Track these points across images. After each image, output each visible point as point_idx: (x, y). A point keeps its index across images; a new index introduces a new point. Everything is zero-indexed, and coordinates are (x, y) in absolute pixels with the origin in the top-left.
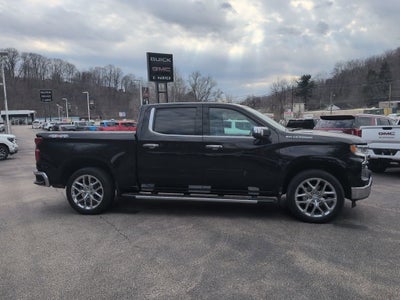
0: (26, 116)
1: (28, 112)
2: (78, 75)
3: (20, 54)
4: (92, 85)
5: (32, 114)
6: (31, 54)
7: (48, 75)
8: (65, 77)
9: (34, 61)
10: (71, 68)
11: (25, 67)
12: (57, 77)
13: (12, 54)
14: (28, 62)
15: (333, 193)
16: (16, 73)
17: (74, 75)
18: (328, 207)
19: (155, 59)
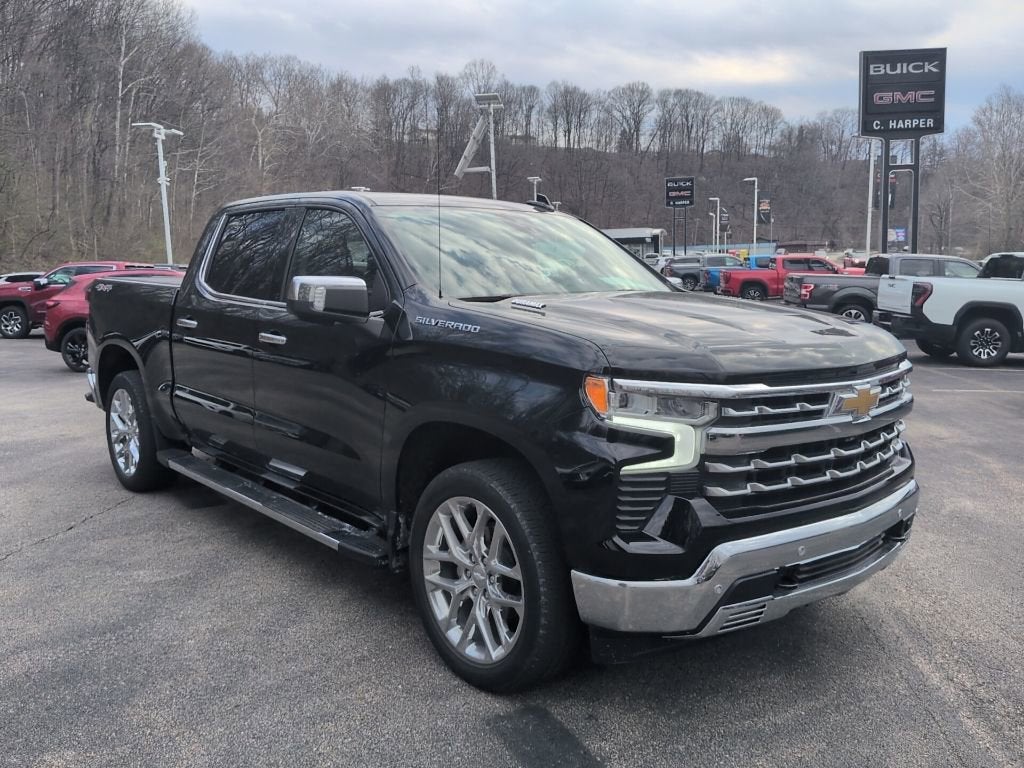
0: (641, 241)
1: (647, 233)
2: (788, 135)
3: (655, 95)
4: (822, 157)
5: (655, 238)
6: (678, 93)
7: (713, 143)
8: (756, 141)
9: (685, 107)
10: (770, 115)
11: (665, 126)
12: (734, 144)
13: (637, 96)
14: (670, 112)
15: (515, 573)
16: (644, 142)
17: (777, 136)
18: (503, 630)
19: (884, 69)
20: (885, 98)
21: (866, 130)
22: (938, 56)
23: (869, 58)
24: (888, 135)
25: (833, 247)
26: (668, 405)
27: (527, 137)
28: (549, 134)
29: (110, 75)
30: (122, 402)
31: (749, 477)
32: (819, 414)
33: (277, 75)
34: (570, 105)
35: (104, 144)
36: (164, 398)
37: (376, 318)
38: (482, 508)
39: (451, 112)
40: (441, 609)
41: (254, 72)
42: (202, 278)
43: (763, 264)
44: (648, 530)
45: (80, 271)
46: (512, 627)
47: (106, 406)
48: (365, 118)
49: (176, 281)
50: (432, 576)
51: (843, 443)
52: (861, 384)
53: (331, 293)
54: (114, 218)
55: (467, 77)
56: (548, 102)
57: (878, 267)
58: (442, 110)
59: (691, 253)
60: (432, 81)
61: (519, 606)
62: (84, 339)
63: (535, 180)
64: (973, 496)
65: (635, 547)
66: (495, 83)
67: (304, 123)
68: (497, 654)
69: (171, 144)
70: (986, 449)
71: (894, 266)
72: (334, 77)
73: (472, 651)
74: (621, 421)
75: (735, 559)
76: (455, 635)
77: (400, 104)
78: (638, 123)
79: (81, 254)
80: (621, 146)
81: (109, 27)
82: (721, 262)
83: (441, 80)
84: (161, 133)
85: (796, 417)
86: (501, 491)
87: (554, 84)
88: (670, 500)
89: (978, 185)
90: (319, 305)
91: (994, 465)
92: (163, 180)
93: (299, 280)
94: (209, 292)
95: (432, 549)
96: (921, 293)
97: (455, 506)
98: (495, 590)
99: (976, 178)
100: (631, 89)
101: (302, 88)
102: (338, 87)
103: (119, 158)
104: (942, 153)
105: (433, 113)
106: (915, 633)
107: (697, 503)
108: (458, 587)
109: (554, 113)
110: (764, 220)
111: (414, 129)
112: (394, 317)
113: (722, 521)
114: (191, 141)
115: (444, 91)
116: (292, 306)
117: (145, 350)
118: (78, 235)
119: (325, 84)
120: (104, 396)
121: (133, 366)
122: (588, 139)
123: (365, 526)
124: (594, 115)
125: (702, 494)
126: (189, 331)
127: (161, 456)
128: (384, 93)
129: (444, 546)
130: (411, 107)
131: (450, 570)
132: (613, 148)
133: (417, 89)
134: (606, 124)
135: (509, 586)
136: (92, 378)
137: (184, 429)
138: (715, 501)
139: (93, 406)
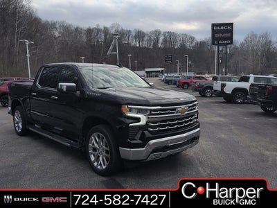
0: (158, 71)
1: (160, 69)
2: (197, 44)
3: (162, 33)
4: (206, 49)
5: (162, 71)
6: (168, 32)
7: (178, 45)
8: (188, 45)
9: (170, 36)
10: (192, 39)
11: (165, 41)
12: (183, 46)
13: (157, 33)
14: (166, 37)
15: (108, 149)
16: (159, 45)
17: (194, 44)
18: (106, 162)
19: (217, 28)
20: (218, 35)
21: (213, 43)
22: (231, 25)
23: (214, 25)
24: (219, 45)
25: (209, 73)
26: (139, 111)
27: (128, 44)
28: (135, 43)
29: (13, 26)
30: (17, 114)
31: (157, 126)
32: (174, 113)
33: (60, 26)
34: (140, 35)
35: (12, 45)
36: (28, 113)
37: (78, 92)
38: (101, 135)
39: (108, 36)
40: (93, 158)
41: (53, 25)
42: (37, 83)
43: (188, 78)
44: (136, 138)
45: (5, 80)
46: (107, 161)
47: (13, 115)
48: (84, 38)
49: (31, 84)
50: (91, 151)
51: (179, 119)
52: (183, 107)
53: (67, 87)
54: (14, 65)
55: (112, 27)
56: (134, 34)
57: (215, 79)
58: (106, 36)
59: (172, 75)
60: (102, 28)
61: (109, 156)
62: (8, 98)
63: (130, 55)
64: (225, 134)
65: (132, 142)
66: (120, 29)
67: (67, 39)
68: (104, 167)
69: (30, 45)
70: (232, 124)
71: (219, 79)
72: (76, 27)
73: (99, 167)
74: (129, 114)
75: (154, 144)
76: (95, 164)
77: (94, 34)
78: (158, 40)
79: (5, 75)
80: (153, 47)
81: (13, 13)
82: (178, 77)
83: (105, 28)
84: (27, 43)
85: (168, 113)
86: (105, 131)
87: (135, 30)
88: (141, 132)
89: (246, 57)
90: (65, 89)
91: (233, 127)
92: (28, 55)
93: (60, 84)
94: (39, 87)
95: (91, 145)
96: (223, 86)
97: (95, 135)
98: (104, 153)
99: (245, 55)
100: (156, 31)
101: (67, 30)
102: (77, 29)
103: (16, 49)
104: (237, 48)
105: (103, 37)
106: (201, 163)
107: (146, 132)
108: (96, 153)
109: (135, 37)
110: (190, 66)
111: (98, 41)
112: (83, 92)
113: (151, 136)
114: (36, 44)
115: (106, 31)
116: (58, 90)
117: (24, 100)
118: (4, 70)
119: (73, 28)
120: (13, 112)
121: (21, 105)
122: (145, 44)
123: (76, 141)
124: (146, 38)
125: (147, 130)
126: (35, 96)
127: (27, 127)
128: (89, 31)
129: (93, 144)
130: (97, 35)
131: (95, 149)
132: (151, 47)
133: (99, 30)
134: (150, 40)
135: (107, 152)
136: (10, 108)
137: (33, 120)
138: (150, 131)
139: (10, 115)
